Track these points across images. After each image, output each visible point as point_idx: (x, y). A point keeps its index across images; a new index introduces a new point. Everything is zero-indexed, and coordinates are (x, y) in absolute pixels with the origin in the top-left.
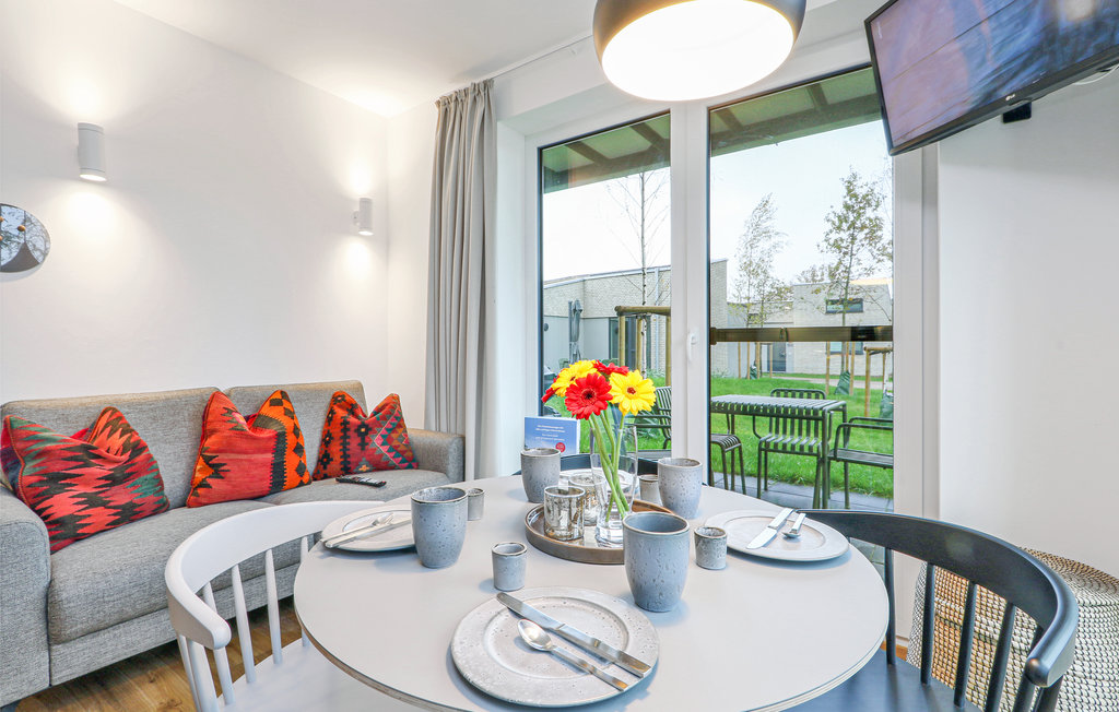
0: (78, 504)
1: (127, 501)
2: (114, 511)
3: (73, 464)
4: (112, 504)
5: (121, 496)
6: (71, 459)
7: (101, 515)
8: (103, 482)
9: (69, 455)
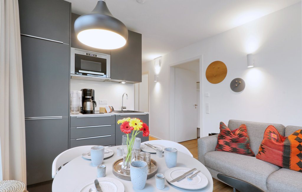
0: (224, 143)
1: (235, 147)
2: (231, 148)
3: (225, 134)
4: (231, 146)
5: (234, 146)
6: (225, 133)
7: (227, 148)
8: (230, 141)
9: (224, 132)
